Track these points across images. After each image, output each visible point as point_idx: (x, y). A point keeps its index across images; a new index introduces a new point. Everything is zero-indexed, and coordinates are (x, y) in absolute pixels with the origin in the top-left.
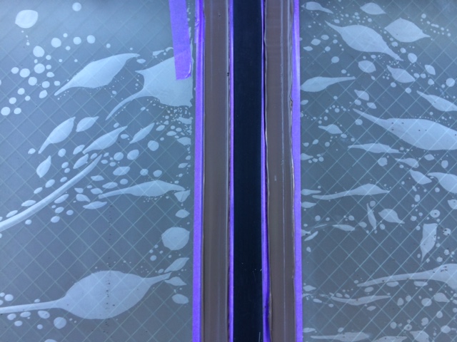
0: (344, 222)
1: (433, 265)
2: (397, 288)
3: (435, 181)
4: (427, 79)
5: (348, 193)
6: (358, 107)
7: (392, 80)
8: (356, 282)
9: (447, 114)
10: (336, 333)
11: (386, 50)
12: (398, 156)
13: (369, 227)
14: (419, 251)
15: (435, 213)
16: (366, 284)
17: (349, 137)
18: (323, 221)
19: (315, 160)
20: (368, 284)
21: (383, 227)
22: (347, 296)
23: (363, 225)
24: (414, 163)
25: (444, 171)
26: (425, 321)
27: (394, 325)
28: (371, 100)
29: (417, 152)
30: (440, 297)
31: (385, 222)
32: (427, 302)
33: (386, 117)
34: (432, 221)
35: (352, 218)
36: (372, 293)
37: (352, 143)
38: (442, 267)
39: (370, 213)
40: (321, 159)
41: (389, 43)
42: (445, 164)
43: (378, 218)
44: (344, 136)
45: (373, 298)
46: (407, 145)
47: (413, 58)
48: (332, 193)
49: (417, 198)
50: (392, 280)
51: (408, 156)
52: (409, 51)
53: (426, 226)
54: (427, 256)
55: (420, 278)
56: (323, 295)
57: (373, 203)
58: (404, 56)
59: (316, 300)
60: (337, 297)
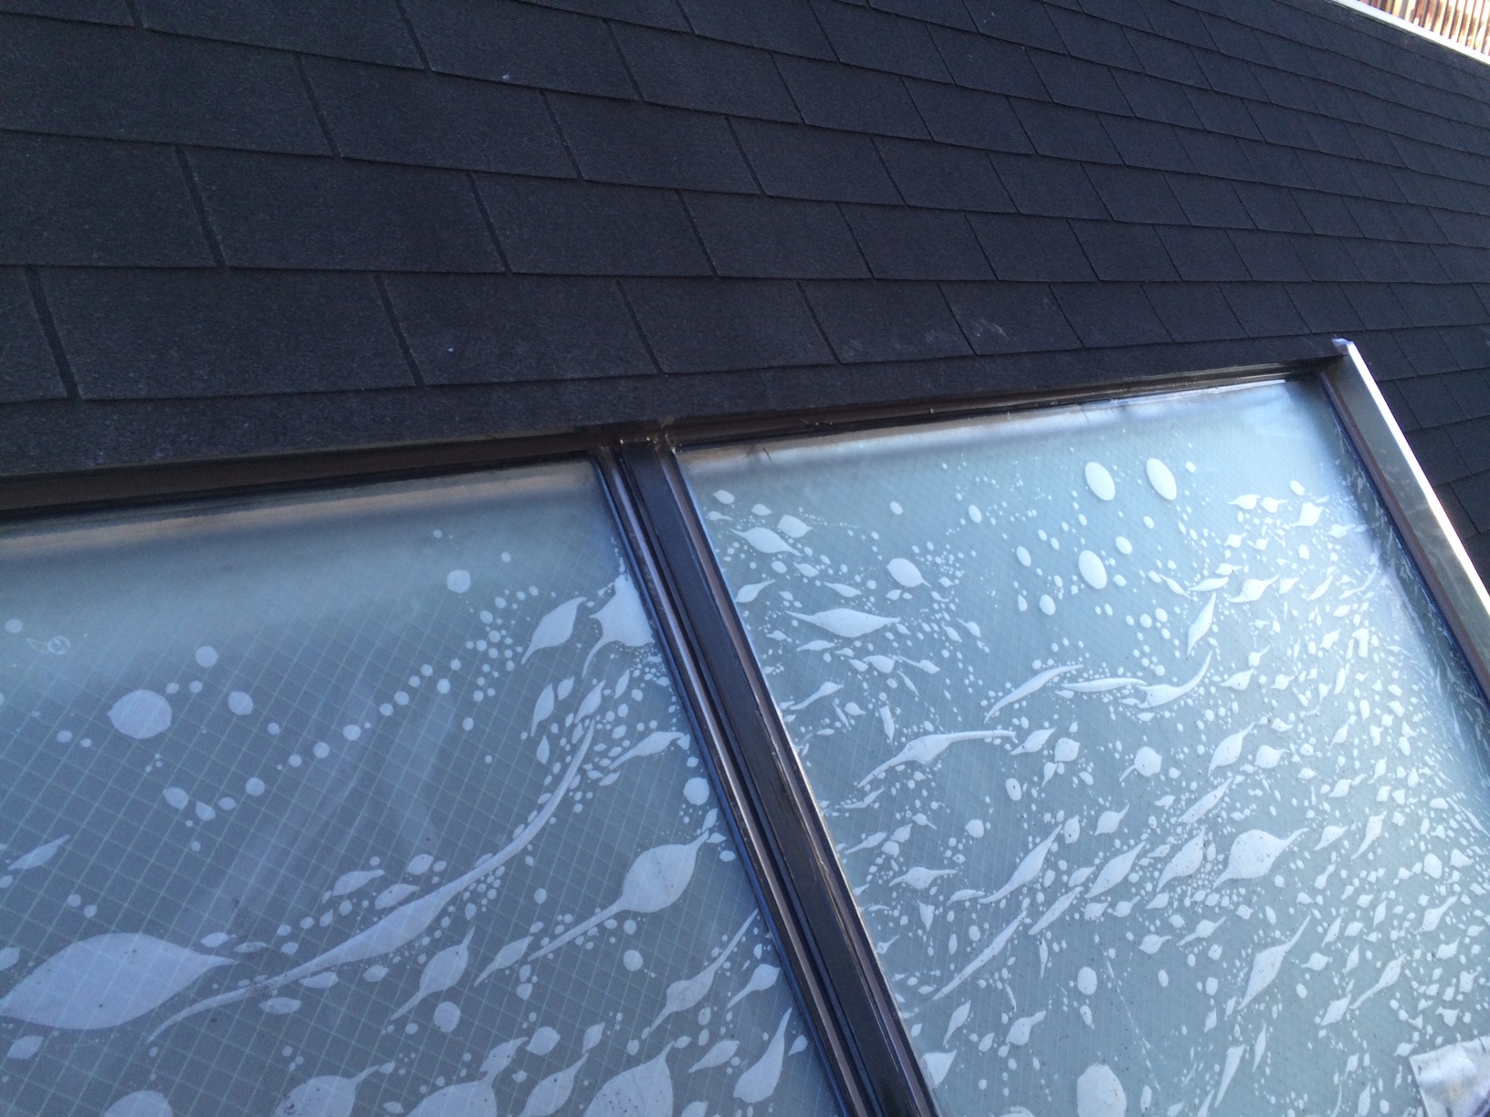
0: (824, 727)
1: (901, 747)
2: (886, 778)
3: (870, 665)
4: (826, 569)
5: (814, 697)
6: (789, 609)
7: (803, 576)
8: (855, 783)
9: (853, 599)
10: (861, 841)
11: (786, 548)
12: (836, 648)
13: (844, 725)
14: (887, 737)
15: (883, 696)
16: (863, 783)
17: (794, 641)
18: (807, 731)
19: (778, 671)
20: (865, 783)
21: (853, 722)
22: (855, 800)
23: (838, 724)
24: (848, 652)
25: (872, 654)
26: (918, 803)
27: (898, 816)
28: (796, 600)
29: (848, 642)
30: (919, 776)
31: (853, 717)
32: (911, 785)
33: (813, 613)
34: (884, 704)
35: (827, 721)
36: (871, 791)
37: (798, 646)
38: (907, 747)
39: (839, 711)
40: (782, 668)
41: (786, 540)
42: (871, 647)
43: (847, 715)
44: (790, 640)
45: (873, 796)
46: (838, 637)
47: (809, 551)
48: (803, 700)
49: (865, 685)
50: (880, 772)
51: (843, 647)
52: (804, 545)
53: (882, 710)
54: (894, 740)
55: (897, 761)
56: (837, 807)
57: (837, 701)
58: (802, 551)
59: (835, 814)
60: (848, 805)
